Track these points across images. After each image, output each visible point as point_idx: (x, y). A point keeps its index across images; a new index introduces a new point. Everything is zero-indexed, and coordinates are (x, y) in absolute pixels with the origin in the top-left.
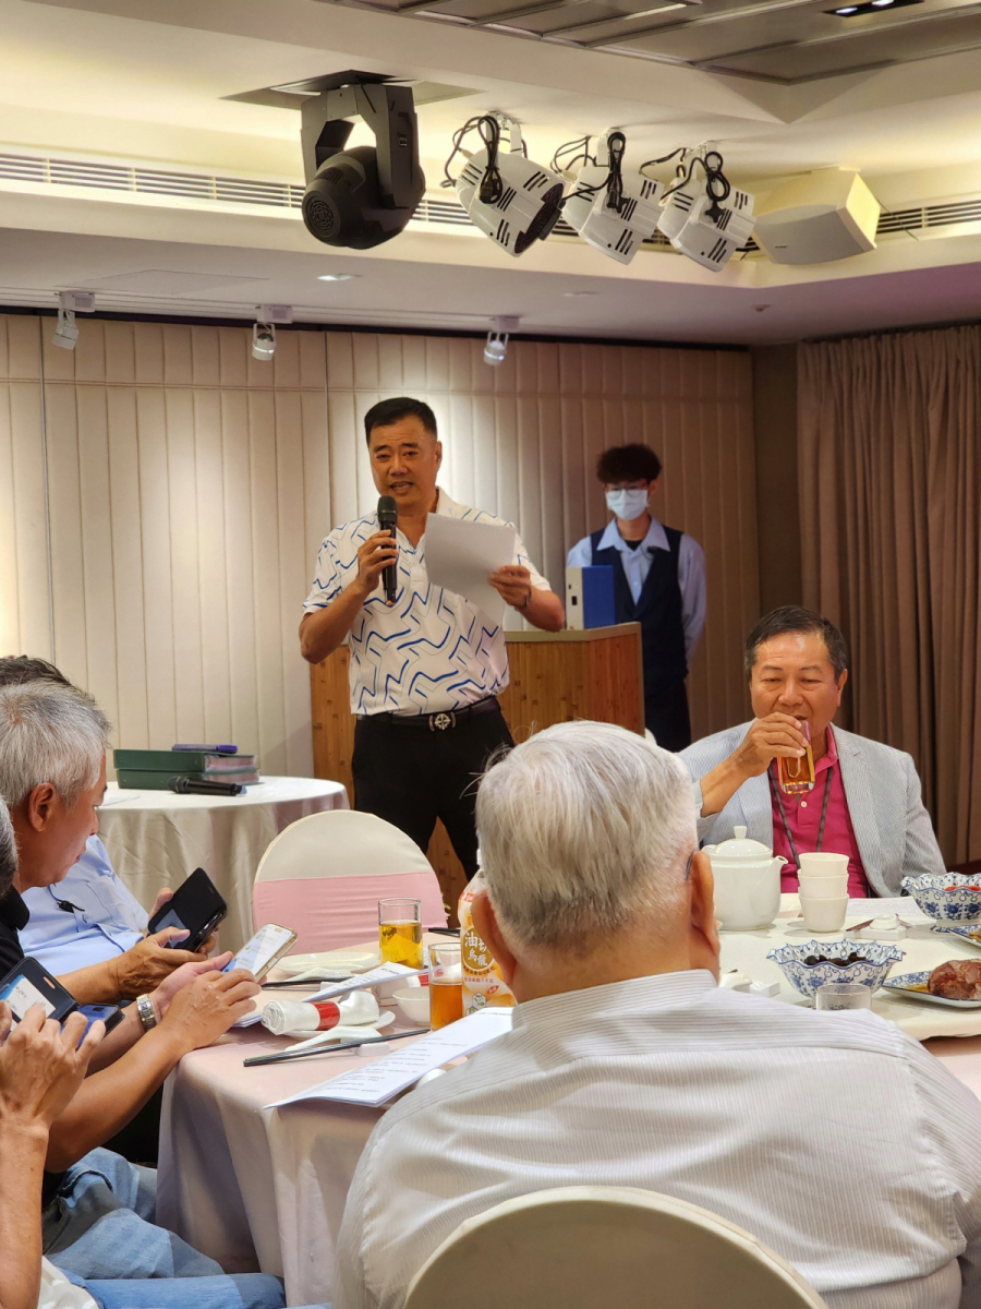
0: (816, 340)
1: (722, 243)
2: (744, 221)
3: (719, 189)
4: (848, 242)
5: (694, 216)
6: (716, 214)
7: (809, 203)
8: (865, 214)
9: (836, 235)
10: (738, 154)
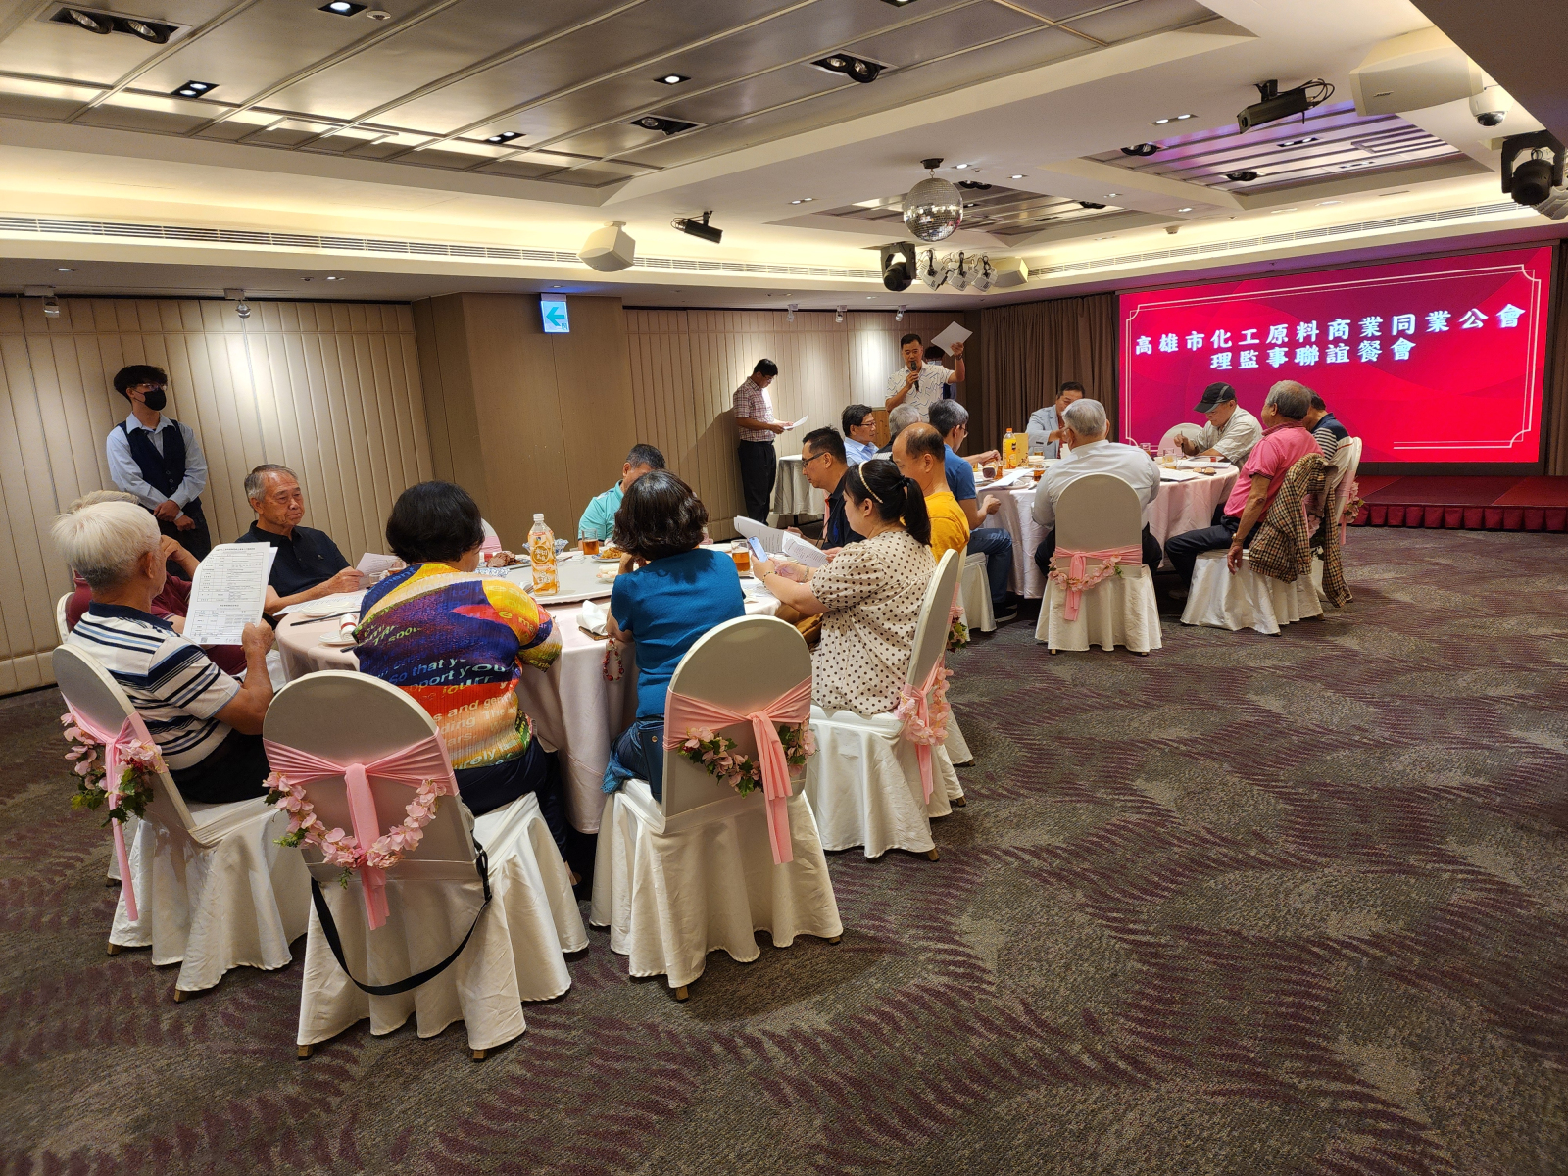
0: (988, 308)
1: (987, 283)
2: (994, 275)
3: (987, 267)
4: (1021, 281)
5: (979, 276)
6: (986, 275)
7: (1009, 268)
8: (1024, 271)
9: (1017, 278)
10: (991, 255)
